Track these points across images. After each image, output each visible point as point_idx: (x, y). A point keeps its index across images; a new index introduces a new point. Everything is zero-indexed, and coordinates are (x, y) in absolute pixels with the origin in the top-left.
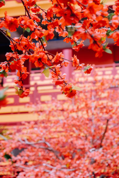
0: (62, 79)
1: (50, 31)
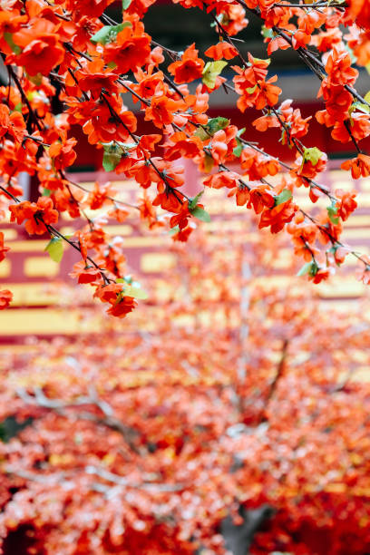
0: (97, 267)
1: (65, 145)
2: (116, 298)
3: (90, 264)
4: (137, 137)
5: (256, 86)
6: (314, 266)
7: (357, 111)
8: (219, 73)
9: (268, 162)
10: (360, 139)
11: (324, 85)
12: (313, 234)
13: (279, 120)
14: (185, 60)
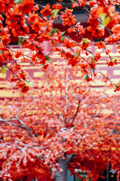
0: (17, 76)
1: (7, 36)
2: (23, 86)
3: (15, 75)
4: (29, 34)
5: (68, 18)
6: (87, 76)
7: (100, 27)
8: (57, 13)
9: (72, 43)
10: (101, 36)
11: (90, 19)
12: (87, 66)
13: (75, 29)
14: (46, 9)
